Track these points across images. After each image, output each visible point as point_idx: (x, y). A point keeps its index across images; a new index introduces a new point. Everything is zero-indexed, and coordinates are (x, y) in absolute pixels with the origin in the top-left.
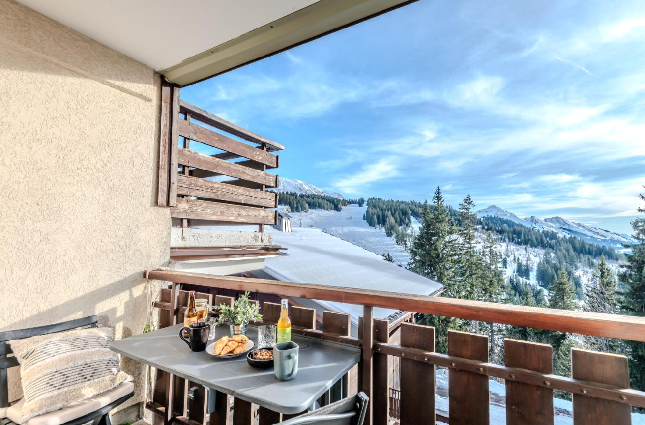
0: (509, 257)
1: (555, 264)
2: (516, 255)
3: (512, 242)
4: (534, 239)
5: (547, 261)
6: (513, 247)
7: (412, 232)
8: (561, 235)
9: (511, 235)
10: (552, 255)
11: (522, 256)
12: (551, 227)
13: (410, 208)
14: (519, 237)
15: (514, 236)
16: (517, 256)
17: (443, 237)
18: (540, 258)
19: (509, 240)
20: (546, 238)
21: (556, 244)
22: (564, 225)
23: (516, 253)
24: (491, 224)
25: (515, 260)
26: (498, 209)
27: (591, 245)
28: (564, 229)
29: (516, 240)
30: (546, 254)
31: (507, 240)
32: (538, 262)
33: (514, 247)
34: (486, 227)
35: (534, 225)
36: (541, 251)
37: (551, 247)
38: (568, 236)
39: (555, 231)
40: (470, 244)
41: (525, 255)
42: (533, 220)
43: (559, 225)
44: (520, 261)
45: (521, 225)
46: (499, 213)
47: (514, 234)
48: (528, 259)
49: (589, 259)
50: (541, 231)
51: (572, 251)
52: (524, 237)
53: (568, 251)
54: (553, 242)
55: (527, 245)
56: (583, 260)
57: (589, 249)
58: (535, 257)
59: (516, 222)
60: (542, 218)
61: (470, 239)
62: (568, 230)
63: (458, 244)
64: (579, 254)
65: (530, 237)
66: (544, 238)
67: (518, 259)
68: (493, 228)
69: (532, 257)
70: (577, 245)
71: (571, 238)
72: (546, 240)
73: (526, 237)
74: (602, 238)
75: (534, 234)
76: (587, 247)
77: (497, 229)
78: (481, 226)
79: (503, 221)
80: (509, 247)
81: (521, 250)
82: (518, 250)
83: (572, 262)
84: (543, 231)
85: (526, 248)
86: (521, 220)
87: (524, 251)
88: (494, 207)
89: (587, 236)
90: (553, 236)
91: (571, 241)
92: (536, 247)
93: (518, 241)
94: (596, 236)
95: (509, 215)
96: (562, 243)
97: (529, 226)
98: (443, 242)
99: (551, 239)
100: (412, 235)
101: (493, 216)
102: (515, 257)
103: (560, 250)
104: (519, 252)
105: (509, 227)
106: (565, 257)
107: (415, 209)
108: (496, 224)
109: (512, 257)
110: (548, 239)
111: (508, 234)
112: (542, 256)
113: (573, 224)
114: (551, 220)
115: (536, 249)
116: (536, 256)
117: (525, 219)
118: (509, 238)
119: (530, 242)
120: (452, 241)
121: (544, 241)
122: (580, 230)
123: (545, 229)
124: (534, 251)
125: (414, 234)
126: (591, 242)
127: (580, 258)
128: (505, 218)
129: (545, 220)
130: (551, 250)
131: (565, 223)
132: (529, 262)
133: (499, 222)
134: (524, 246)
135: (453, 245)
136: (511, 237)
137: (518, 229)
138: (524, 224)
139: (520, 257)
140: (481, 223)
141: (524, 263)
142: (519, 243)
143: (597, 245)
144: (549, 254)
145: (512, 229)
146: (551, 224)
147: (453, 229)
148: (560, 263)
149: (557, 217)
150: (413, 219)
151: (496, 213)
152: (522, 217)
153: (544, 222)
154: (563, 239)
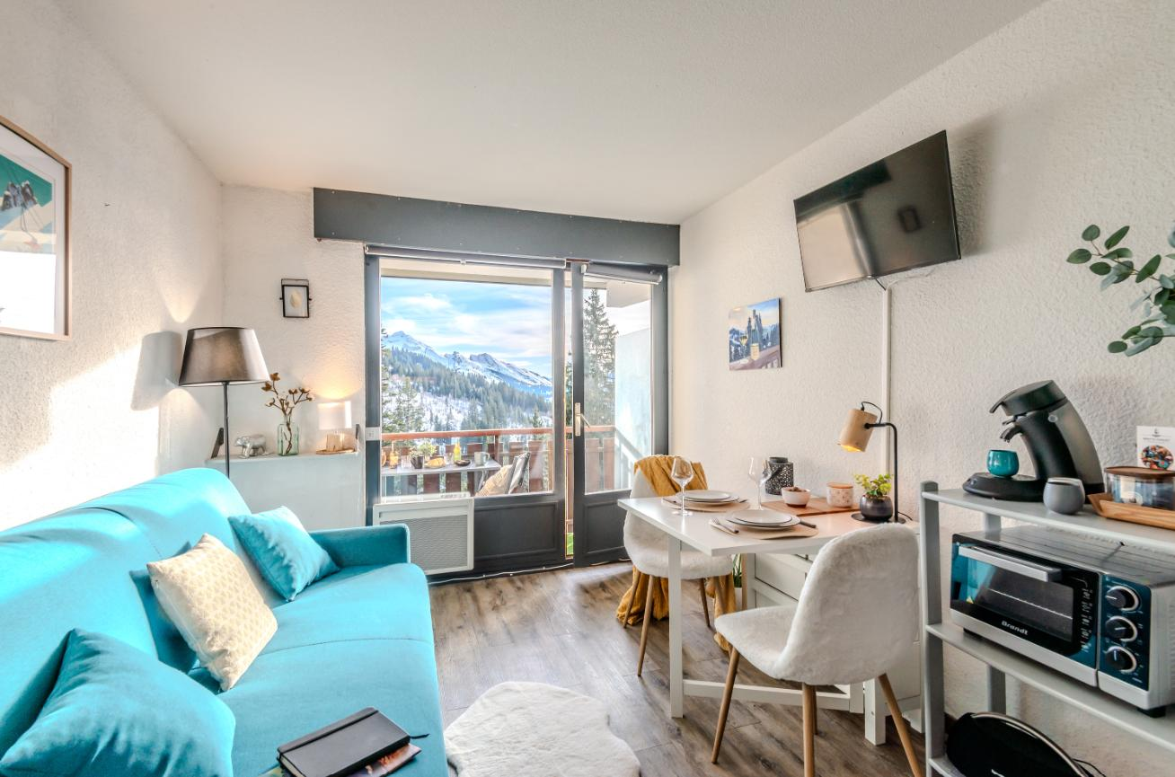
1: (482, 422)
2: (434, 411)
3: (429, 391)
4: (457, 386)
5: (473, 418)
6: (429, 399)
8: (491, 380)
9: (426, 380)
10: (479, 409)
11: (442, 412)
14: (438, 384)
15: (432, 382)
16: (435, 413)
18: (465, 414)
19: (425, 390)
20: (472, 385)
21: (484, 393)
22: (493, 365)
23: (434, 408)
24: (398, 363)
25: (431, 420)
26: (408, 339)
27: (522, 393)
28: (493, 371)
30: (472, 408)
31: (421, 388)
32: (462, 420)
33: (432, 399)
34: (390, 368)
35: (457, 365)
36: (467, 404)
37: (478, 397)
38: (497, 382)
39: (482, 375)
41: (446, 410)
42: (456, 358)
43: (486, 366)
44: (439, 421)
45: (440, 365)
46: (409, 344)
47: (431, 379)
48: (450, 417)
49: (519, 412)
50: (466, 374)
51: (501, 403)
52: (445, 383)
53: (496, 402)
54: (480, 389)
55: (448, 395)
56: (512, 414)
57: (519, 400)
58: (456, 413)
59: (434, 360)
60: (466, 355)
62: (497, 373)
64: (509, 406)
65: (452, 384)
66: (470, 385)
67: (437, 417)
68: (401, 370)
69: (454, 413)
70: (507, 393)
71: (500, 383)
72: (472, 388)
73: (448, 384)
74: (533, 384)
75: (457, 379)
76: (517, 395)
77: (407, 371)
79: (416, 358)
80: (424, 399)
81: (440, 403)
82: (436, 403)
83: (500, 418)
84: (468, 374)
85: (446, 400)
86: (441, 358)
87: (444, 405)
88: (402, 335)
89: (518, 381)
90: (479, 382)
91: (500, 388)
92: (459, 397)
93: (436, 389)
94: (526, 381)
95: (423, 349)
96: (491, 391)
97: (451, 367)
99: (478, 386)
101: (400, 349)
102: (432, 414)
103: (488, 401)
104: (437, 407)
105: (424, 367)
106: (494, 411)
108: (406, 363)
109: (428, 416)
110: (474, 386)
111: (423, 379)
112: (467, 411)
113: (504, 365)
114: (478, 358)
115: (460, 402)
116: (460, 412)
117: (445, 356)
118: (424, 386)
119: (452, 391)
121: (471, 390)
122: (510, 372)
123: (470, 372)
124: (457, 405)
126: (521, 390)
127: (510, 411)
128: (418, 353)
129: (471, 359)
130: (477, 401)
131: (494, 363)
133: (410, 360)
134: (444, 398)
136: (427, 385)
137: (436, 370)
138: (444, 364)
139: (438, 414)
141: (444, 423)
142: (438, 394)
143: (528, 393)
144: (475, 408)
145: (428, 371)
146: (477, 364)
148: (488, 419)
149: (485, 355)
151: (405, 345)
152: (441, 353)
153: (469, 361)
154: (491, 386)
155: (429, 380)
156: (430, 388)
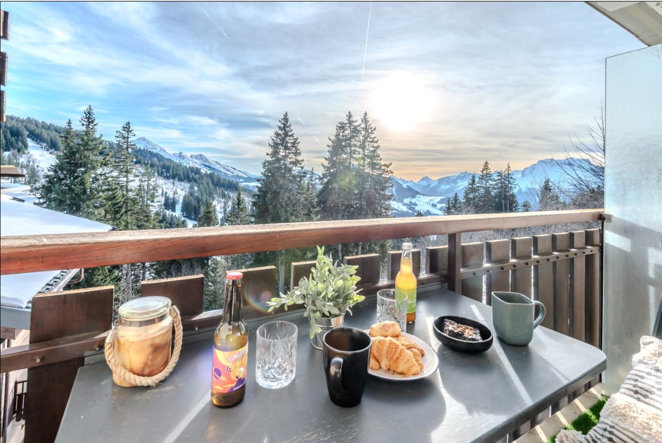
1: (197, 196)
3: (161, 176)
4: (182, 173)
5: (191, 194)
6: (161, 181)
7: (29, 162)
8: (204, 171)
9: (160, 169)
10: (196, 188)
11: (170, 190)
12: (196, 163)
13: (25, 127)
14: (168, 171)
15: (164, 170)
16: (165, 190)
17: (94, 169)
18: (186, 191)
19: (159, 175)
20: (192, 173)
21: (199, 179)
22: (206, 162)
23: (164, 187)
24: (140, 157)
25: (162, 194)
26: (148, 142)
27: (225, 180)
28: (206, 166)
29: (165, 174)
30: (191, 187)
31: (156, 174)
32: (184, 195)
33: (163, 181)
34: (135, 160)
35: (181, 160)
36: (187, 185)
37: (195, 181)
38: (209, 172)
39: (199, 167)
41: (173, 189)
42: (181, 156)
43: (201, 162)
44: (168, 195)
45: (170, 160)
46: (149, 146)
47: (164, 168)
48: (175, 193)
49: (222, 192)
50: (188, 167)
51: (211, 185)
52: (173, 171)
53: (208, 184)
54: (197, 176)
55: (175, 179)
56: (218, 192)
57: (223, 183)
59: (166, 157)
60: (188, 155)
62: (209, 167)
64: (216, 187)
65: (178, 172)
66: (190, 173)
67: (166, 193)
68: (142, 161)
69: (179, 190)
70: (215, 180)
71: (210, 173)
72: (192, 175)
73: (175, 172)
74: (232, 174)
75: (182, 169)
76: (222, 181)
77: (146, 162)
79: (153, 155)
81: (169, 184)
82: (166, 184)
83: (211, 195)
84: (190, 166)
85: (173, 183)
86: (170, 155)
87: (172, 186)
88: (144, 139)
89: (221, 172)
90: (197, 171)
91: (211, 176)
92: (182, 181)
93: (167, 175)
94: (227, 172)
95: (159, 149)
96: (204, 178)
97: (178, 162)
98: (93, 175)
99: (195, 174)
100: (28, 166)
101: (142, 149)
102: (163, 191)
103: (202, 184)
104: (167, 186)
105: (159, 161)
106: (206, 190)
107: (35, 130)
108: (146, 157)
109: (160, 191)
110: (193, 174)
111: (158, 168)
113: (213, 162)
114: (196, 157)
115: (183, 183)
116: (182, 190)
117: (174, 154)
118: (158, 172)
119: (178, 176)
120: (105, 174)
121: (188, 176)
122: (217, 167)
123: (191, 165)
124: (181, 185)
125: (31, 163)
126: (224, 178)
127: (216, 190)
128: (155, 151)
129: (191, 157)
130: (195, 184)
131: (207, 160)
132: (176, 195)
133: (149, 155)
134: (172, 181)
135: (106, 179)
136: (160, 172)
137: (167, 163)
138: (172, 159)
139: (167, 191)
141: (171, 196)
142: (167, 178)
143: (229, 180)
144: (193, 188)
145: (161, 163)
146: (196, 160)
148: (202, 195)
149: (201, 155)
150: (30, 142)
151: (146, 146)
152: (171, 152)
153: (190, 158)
154: (205, 174)
155: (162, 169)
156: (162, 173)
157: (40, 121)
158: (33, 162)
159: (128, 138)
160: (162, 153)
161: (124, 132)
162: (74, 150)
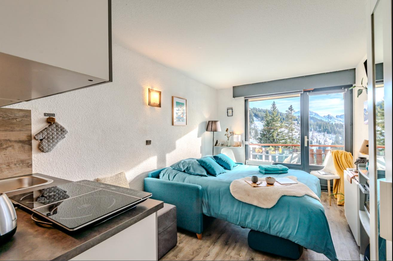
0: (314, 140)
2: (318, 139)
3: (316, 131)
4: (329, 128)
5: (337, 142)
7: (255, 127)
9: (315, 126)
10: (340, 138)
11: (322, 139)
12: (340, 121)
13: (253, 112)
14: (320, 128)
15: (317, 127)
17: (277, 129)
18: (333, 140)
19: (314, 130)
20: (337, 128)
23: (318, 137)
25: (317, 142)
29: (318, 130)
32: (331, 142)
33: (317, 134)
35: (329, 120)
36: (333, 136)
37: (340, 133)
40: (292, 133)
41: (324, 138)
42: (329, 117)
44: (320, 142)
45: (321, 120)
47: (317, 126)
48: (325, 141)
50: (334, 123)
52: (323, 127)
54: (341, 130)
55: (325, 132)
59: (319, 119)
61: (292, 130)
63: (285, 133)
65: (327, 128)
66: (336, 128)
67: (319, 141)
69: (328, 139)
73: (325, 128)
75: (329, 126)
78: (297, 122)
80: (314, 134)
81: (321, 135)
82: (319, 136)
84: (335, 123)
85: (324, 135)
86: (322, 117)
90: (341, 126)
92: (330, 133)
93: (319, 130)
95: (314, 114)
97: (327, 121)
98: (277, 133)
100: (254, 129)
102: (317, 140)
104: (320, 137)
107: (256, 113)
109: (315, 140)
110: (338, 128)
111: (313, 126)
112: (334, 139)
114: (341, 117)
115: (330, 135)
116: (330, 139)
117: (324, 117)
118: (314, 128)
119: (327, 130)
120: (282, 132)
121: (335, 130)
123: (336, 123)
125: (255, 128)
128: (312, 116)
129: (337, 117)
130: (339, 135)
132: (326, 143)
134: (323, 133)
135: (282, 134)
136: (315, 128)
137: (319, 123)
138: (323, 120)
139: (320, 140)
140: (297, 120)
141: (323, 143)
142: (320, 132)
144: (338, 138)
145: (316, 123)
146: (340, 119)
147: (282, 125)
150: (255, 118)
153: (336, 118)
155: (316, 127)
156: (316, 129)
157: (258, 108)
158: (256, 127)
159: (291, 113)
160: (316, 117)
161: (290, 111)
162: (269, 122)
